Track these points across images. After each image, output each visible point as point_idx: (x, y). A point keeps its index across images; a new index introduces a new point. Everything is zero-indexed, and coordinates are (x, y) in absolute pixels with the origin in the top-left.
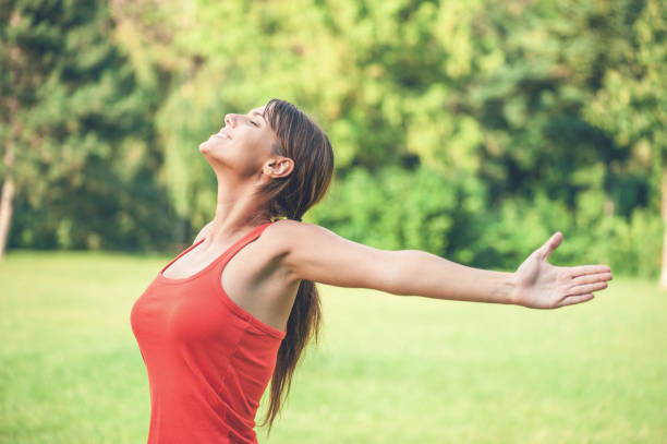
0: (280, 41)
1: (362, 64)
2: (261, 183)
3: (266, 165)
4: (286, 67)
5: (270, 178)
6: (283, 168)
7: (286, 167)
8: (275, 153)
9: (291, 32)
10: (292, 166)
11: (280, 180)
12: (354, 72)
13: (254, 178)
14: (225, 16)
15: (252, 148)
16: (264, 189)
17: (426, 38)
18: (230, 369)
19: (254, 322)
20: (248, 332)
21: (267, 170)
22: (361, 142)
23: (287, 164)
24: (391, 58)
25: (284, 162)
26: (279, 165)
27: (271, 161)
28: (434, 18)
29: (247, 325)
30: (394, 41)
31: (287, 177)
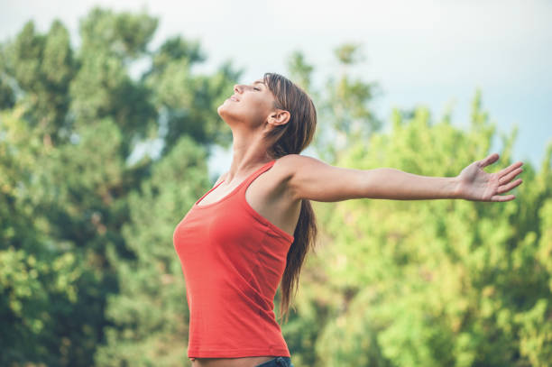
0: (410, 270)
1: (479, 286)
2: (267, 130)
3: (270, 116)
4: (415, 289)
5: (273, 126)
6: (282, 118)
7: (285, 117)
8: (275, 108)
9: (419, 263)
10: (289, 116)
11: (281, 127)
12: (472, 292)
13: (261, 127)
14: (366, 251)
15: (259, 105)
16: (269, 135)
17: (530, 261)
18: (257, 262)
19: (271, 227)
20: (267, 234)
21: (270, 120)
22: (479, 350)
23: (285, 115)
24: (500, 279)
25: (283, 114)
26: (279, 116)
27: (273, 114)
28: (536, 244)
29: (267, 229)
30: (504, 265)
31: (286, 125)
